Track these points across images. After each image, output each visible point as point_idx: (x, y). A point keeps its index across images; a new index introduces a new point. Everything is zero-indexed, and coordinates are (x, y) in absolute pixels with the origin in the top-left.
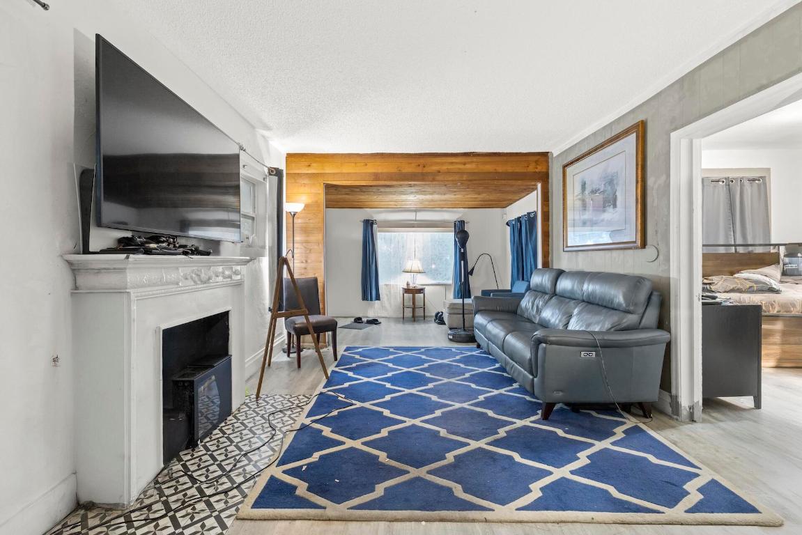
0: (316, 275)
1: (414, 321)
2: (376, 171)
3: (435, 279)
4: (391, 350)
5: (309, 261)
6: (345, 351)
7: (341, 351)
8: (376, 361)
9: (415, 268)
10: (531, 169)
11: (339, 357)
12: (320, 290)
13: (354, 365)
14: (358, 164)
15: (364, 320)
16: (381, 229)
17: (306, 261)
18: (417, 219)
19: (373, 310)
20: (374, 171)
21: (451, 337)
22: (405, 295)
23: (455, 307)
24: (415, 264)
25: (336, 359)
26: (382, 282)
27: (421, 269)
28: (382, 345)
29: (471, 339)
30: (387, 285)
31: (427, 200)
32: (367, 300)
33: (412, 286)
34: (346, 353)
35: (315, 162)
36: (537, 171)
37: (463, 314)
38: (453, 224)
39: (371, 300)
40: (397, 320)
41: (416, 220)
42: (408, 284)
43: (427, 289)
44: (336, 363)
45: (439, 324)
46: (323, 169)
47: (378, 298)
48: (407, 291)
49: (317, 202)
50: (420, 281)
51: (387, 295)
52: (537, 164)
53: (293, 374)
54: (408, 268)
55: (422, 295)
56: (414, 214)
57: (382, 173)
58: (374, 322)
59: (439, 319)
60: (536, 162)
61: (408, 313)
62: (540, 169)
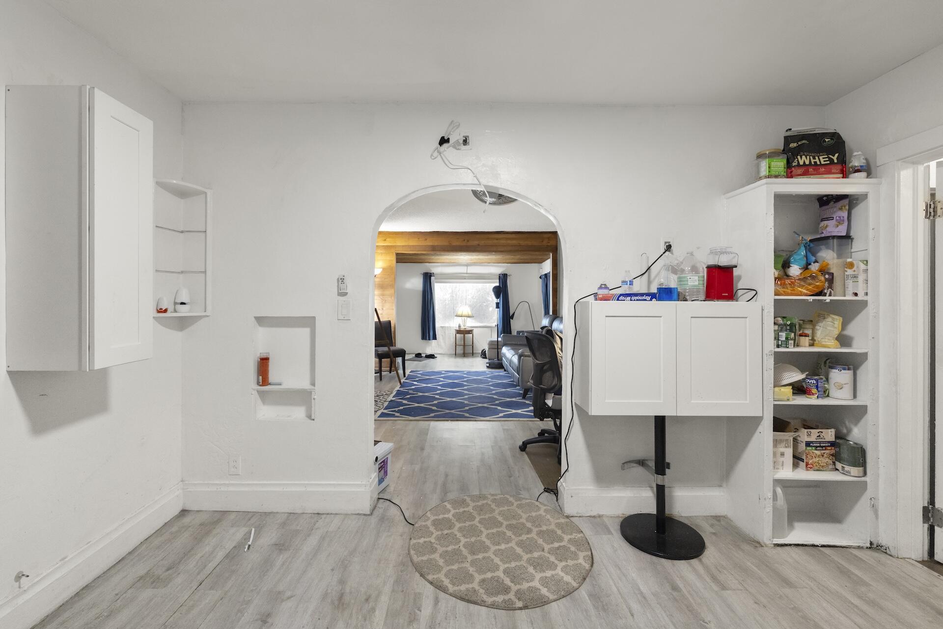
0: (389, 319)
1: (464, 356)
2: (433, 244)
3: (482, 322)
4: (443, 372)
5: (384, 309)
6: (410, 372)
7: (408, 372)
8: (432, 377)
9: (465, 313)
10: (545, 243)
11: (406, 376)
12: (393, 330)
13: (418, 379)
14: (420, 239)
15: (424, 355)
16: (437, 280)
17: (382, 309)
18: (468, 272)
19: (431, 347)
20: (431, 244)
21: (488, 365)
22: (457, 335)
23: (493, 343)
24: (466, 310)
25: (405, 376)
26: (438, 324)
27: (470, 313)
28: (437, 369)
29: (500, 366)
30: (442, 327)
31: (475, 259)
32: (426, 339)
33: (462, 328)
34: (410, 374)
35: (390, 237)
36: (549, 244)
37: (498, 349)
38: (498, 277)
39: (429, 339)
40: (450, 355)
41: (467, 274)
42: (459, 326)
43: (475, 331)
44: (405, 378)
45: (483, 358)
46: (395, 243)
47: (435, 338)
48: (459, 332)
49: (390, 266)
50: (469, 324)
51: (442, 336)
52: (549, 240)
53: (378, 383)
54: (460, 313)
55: (471, 335)
56: (466, 267)
57: (437, 246)
58: (432, 356)
59: (484, 355)
60: (549, 238)
61: (460, 350)
62: (552, 243)
